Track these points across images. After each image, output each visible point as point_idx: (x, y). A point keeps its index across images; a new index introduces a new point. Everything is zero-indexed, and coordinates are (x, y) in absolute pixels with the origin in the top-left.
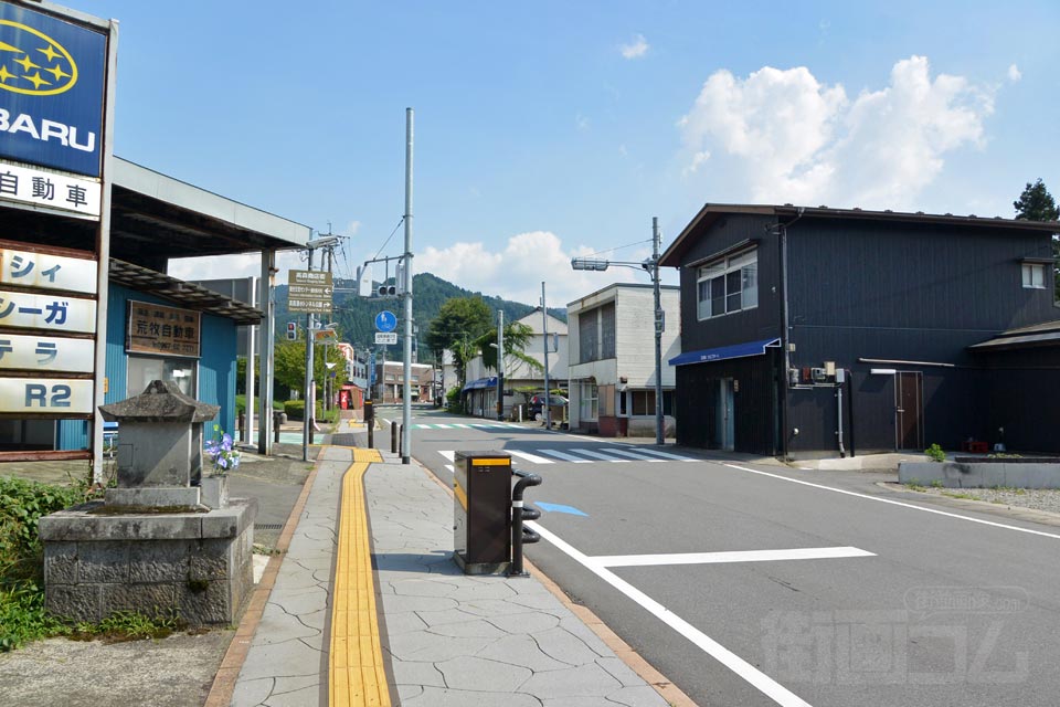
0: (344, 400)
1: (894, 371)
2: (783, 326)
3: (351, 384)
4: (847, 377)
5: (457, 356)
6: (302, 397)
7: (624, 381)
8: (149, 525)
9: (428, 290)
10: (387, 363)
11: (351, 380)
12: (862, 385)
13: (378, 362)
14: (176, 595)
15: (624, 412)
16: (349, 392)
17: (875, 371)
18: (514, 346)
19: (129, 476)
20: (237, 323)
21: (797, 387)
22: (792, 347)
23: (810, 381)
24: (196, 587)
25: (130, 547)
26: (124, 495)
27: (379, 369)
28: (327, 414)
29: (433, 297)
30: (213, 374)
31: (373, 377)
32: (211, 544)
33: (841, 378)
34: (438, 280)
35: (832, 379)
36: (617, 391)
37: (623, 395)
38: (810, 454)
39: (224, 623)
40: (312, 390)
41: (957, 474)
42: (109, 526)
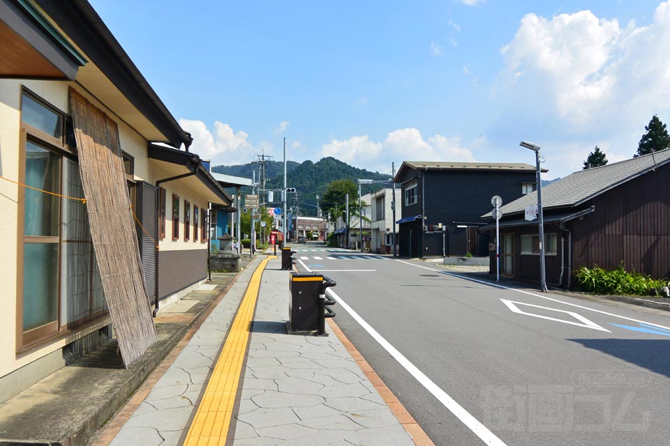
0: (273, 240)
1: (466, 226)
2: (422, 211)
3: (277, 231)
4: (446, 228)
5: (332, 216)
6: (250, 237)
7: (388, 230)
8: (226, 256)
9: (331, 169)
10: (298, 218)
11: (277, 228)
12: (453, 232)
13: (293, 218)
14: (230, 267)
15: (388, 243)
16: (276, 235)
17: (458, 226)
18: (357, 212)
19: (222, 249)
20: (228, 212)
21: (428, 232)
22: (426, 218)
23: (433, 230)
24: (233, 266)
25: (223, 259)
26: (221, 251)
27: (294, 221)
28: (261, 245)
29: (334, 173)
30: (220, 229)
31: (291, 226)
32: (235, 259)
33: (444, 229)
34: (338, 161)
35: (441, 229)
36: (385, 234)
37: (388, 236)
38: (432, 257)
39: (238, 271)
40: (254, 235)
41: (461, 261)
42: (220, 256)
